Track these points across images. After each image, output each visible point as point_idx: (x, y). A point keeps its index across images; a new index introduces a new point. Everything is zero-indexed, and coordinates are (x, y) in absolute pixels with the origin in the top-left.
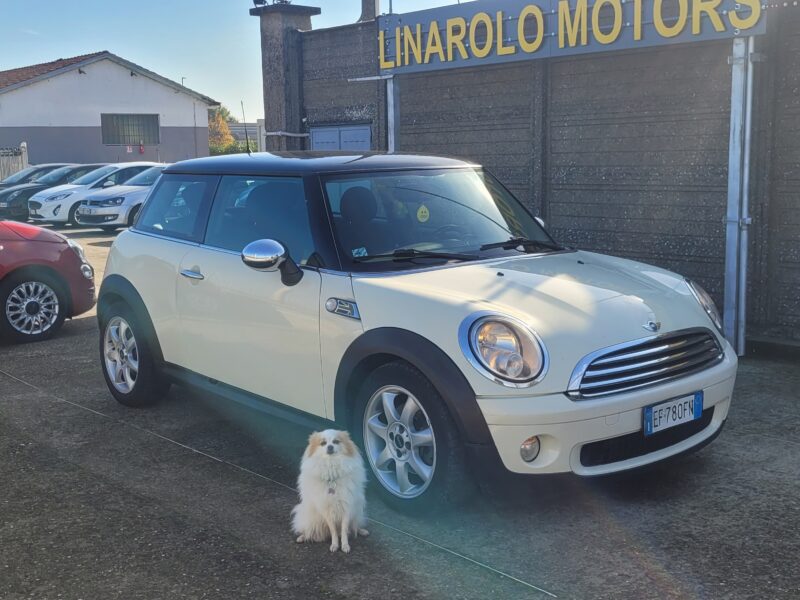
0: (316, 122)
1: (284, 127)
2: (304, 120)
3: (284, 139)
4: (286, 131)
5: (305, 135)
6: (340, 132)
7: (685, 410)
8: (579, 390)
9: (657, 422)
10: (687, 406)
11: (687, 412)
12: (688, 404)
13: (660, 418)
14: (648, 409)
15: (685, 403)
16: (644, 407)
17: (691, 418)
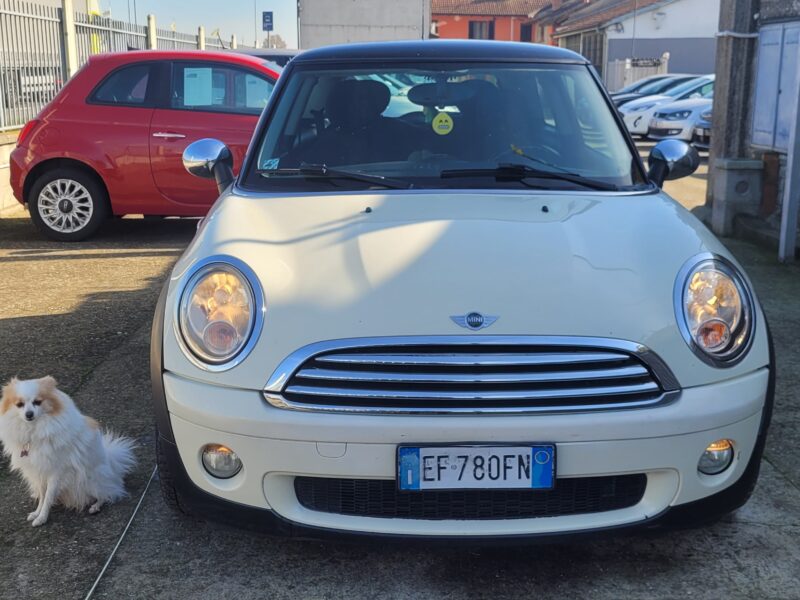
0: (767, 19)
1: (732, 26)
2: (756, 16)
3: (731, 40)
4: (735, 30)
5: (753, 35)
6: (784, 30)
7: (506, 467)
8: (283, 393)
9: (432, 474)
10: (514, 463)
11: (513, 473)
12: (516, 460)
13: (440, 468)
14: (406, 449)
15: (506, 457)
16: (402, 444)
17: (526, 483)
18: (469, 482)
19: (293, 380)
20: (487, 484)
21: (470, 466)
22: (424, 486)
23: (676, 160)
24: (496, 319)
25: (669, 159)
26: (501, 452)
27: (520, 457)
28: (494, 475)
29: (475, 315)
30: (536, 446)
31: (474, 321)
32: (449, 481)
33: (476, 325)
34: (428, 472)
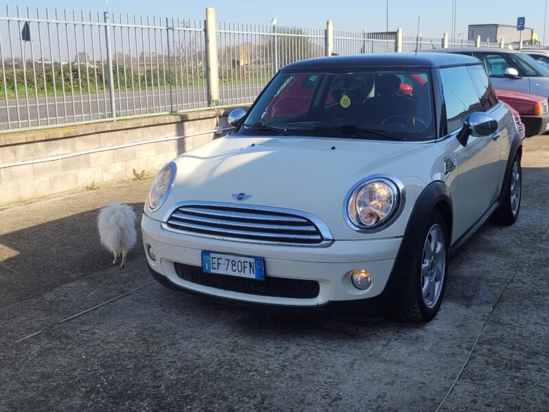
7: (244, 267)
8: (167, 223)
9: (215, 266)
10: (247, 265)
11: (247, 270)
12: (248, 264)
13: (218, 264)
14: (205, 253)
15: (244, 262)
16: (203, 251)
17: (253, 276)
18: (230, 272)
19: (171, 218)
20: (237, 274)
21: (230, 265)
22: (213, 271)
23: (476, 124)
24: (250, 197)
25: (471, 124)
26: (243, 259)
27: (250, 263)
28: (240, 270)
29: (242, 194)
30: (256, 258)
31: (241, 197)
32: (222, 271)
33: (240, 199)
34: (214, 265)
